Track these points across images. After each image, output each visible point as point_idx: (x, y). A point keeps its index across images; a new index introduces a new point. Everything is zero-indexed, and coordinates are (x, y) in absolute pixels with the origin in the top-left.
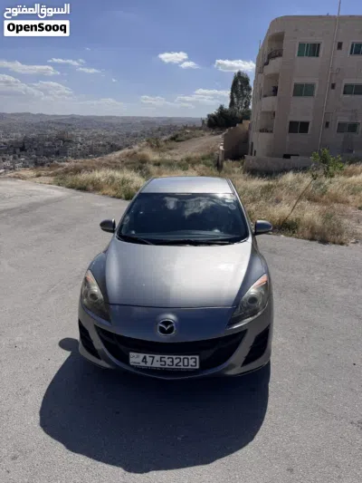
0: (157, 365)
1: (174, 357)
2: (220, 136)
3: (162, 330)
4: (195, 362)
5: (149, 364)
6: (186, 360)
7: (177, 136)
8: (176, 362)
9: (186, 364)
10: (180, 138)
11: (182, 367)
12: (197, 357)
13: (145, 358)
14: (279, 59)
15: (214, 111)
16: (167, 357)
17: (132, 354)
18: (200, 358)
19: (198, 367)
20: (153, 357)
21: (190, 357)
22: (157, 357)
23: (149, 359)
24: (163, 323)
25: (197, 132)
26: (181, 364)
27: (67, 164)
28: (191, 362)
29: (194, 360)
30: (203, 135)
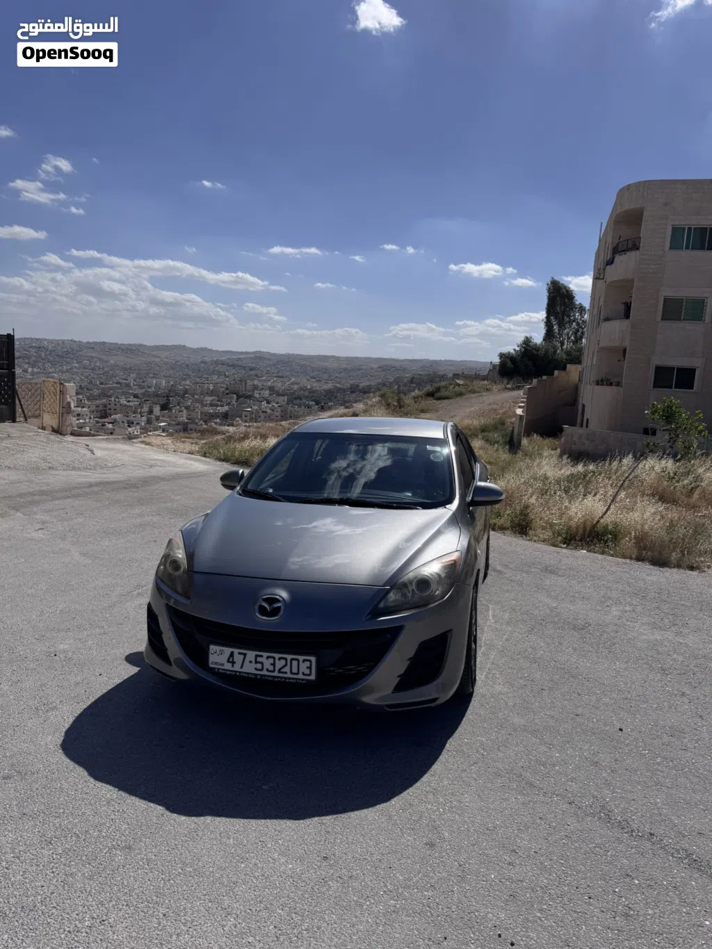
0: (250, 668)
1: (277, 656)
2: (521, 393)
3: (263, 611)
4: (310, 668)
5: (237, 668)
6: (295, 663)
7: (438, 389)
8: (279, 664)
9: (295, 670)
10: (443, 393)
11: (289, 675)
12: (313, 659)
13: (232, 654)
14: (633, 255)
15: (512, 348)
16: (265, 654)
17: (213, 648)
18: (317, 662)
19: (313, 677)
20: (245, 655)
21: (301, 658)
22: (251, 655)
23: (238, 658)
24: (266, 600)
25: (478, 384)
26: (287, 669)
27: (231, 429)
28: (304, 667)
29: (308, 664)
30: (488, 390)
